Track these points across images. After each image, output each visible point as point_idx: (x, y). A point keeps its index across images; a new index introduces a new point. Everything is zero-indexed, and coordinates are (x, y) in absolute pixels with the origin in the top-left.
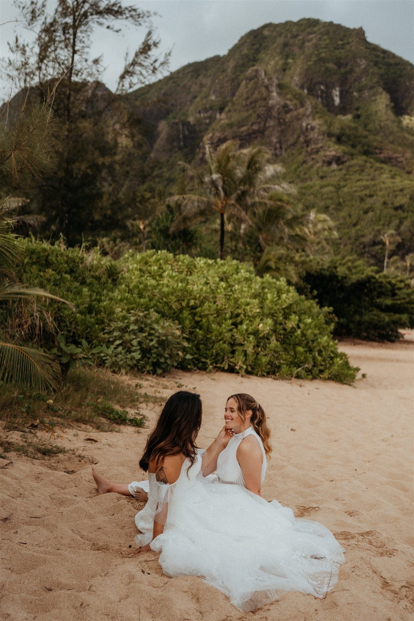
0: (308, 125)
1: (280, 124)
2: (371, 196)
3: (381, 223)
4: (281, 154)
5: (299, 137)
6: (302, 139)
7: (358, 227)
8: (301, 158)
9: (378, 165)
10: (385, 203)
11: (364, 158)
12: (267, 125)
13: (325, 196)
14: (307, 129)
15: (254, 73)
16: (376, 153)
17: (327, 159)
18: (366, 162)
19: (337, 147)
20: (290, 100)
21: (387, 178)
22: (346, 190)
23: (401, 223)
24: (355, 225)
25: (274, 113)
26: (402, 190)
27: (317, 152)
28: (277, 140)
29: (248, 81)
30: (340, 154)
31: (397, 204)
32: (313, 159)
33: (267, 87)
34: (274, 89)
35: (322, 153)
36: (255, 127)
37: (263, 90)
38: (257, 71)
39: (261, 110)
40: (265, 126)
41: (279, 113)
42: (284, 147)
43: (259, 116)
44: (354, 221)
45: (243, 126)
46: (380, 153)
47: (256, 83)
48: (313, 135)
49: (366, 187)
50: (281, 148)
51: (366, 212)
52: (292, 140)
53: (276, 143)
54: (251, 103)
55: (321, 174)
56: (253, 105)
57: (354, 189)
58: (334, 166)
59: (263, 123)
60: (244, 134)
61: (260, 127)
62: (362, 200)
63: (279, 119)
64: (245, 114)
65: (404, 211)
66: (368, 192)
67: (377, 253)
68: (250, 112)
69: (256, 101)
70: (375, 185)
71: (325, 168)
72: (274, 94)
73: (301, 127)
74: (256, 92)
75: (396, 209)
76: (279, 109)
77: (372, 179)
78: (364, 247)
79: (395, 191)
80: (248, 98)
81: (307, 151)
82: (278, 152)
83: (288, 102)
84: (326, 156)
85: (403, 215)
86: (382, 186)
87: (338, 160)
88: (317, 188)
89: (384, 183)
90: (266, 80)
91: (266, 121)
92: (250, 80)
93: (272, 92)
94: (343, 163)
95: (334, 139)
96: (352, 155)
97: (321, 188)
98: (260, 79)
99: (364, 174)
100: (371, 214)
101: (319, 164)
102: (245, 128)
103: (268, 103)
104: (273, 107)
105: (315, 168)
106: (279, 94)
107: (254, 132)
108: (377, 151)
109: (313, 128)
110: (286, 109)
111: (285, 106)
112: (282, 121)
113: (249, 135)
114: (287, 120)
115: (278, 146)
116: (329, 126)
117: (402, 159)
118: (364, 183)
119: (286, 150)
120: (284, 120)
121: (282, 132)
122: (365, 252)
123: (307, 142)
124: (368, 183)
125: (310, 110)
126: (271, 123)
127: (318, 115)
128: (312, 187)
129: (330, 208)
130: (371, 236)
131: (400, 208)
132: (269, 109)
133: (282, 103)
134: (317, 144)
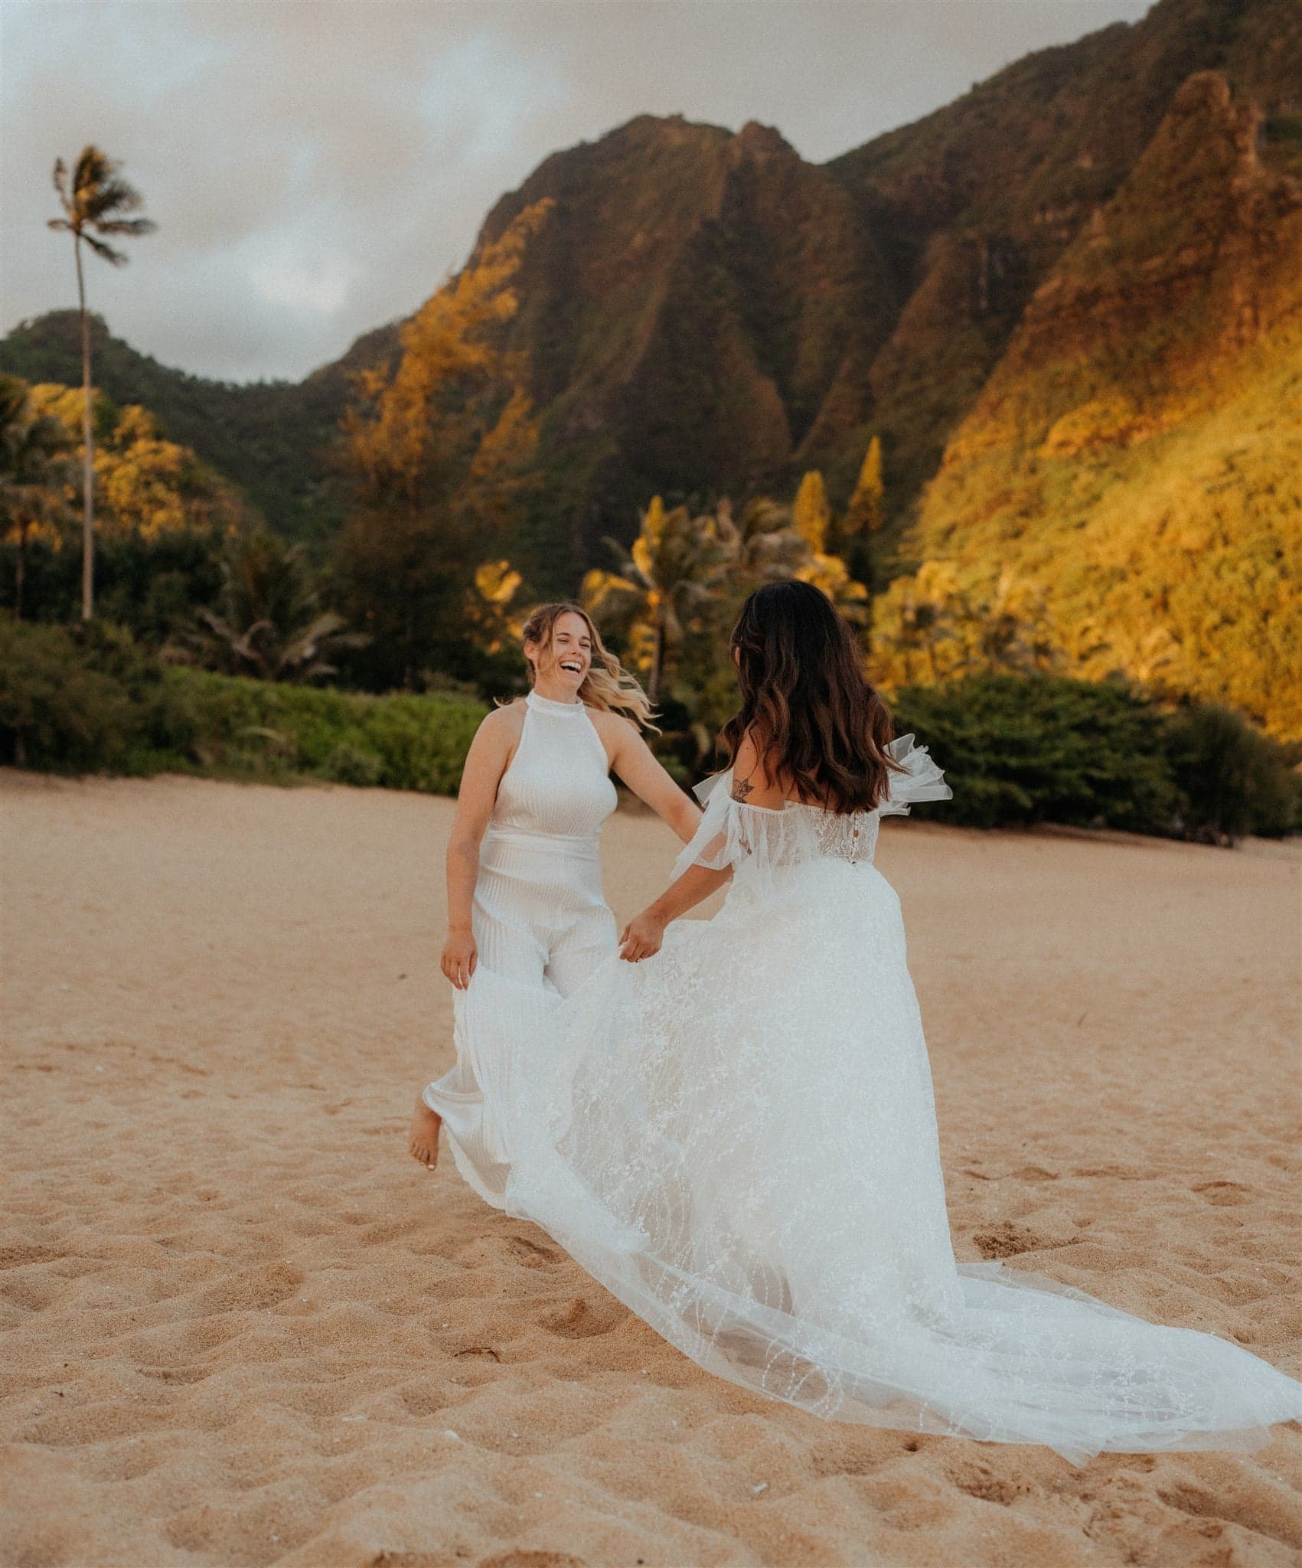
1: (1258, 249)
4: (1253, 341)
12: (1222, 250)
15: (1199, 93)
25: (1245, 216)
28: (1247, 297)
29: (1179, 118)
33: (1231, 136)
34: (1250, 140)
36: (1188, 258)
37: (1221, 145)
38: (1207, 86)
39: (1207, 208)
40: (1214, 255)
41: (1259, 216)
42: (1264, 317)
43: (1200, 225)
45: (1150, 256)
47: (1202, 124)
50: (1256, 321)
52: (1289, 297)
53: (1244, 304)
54: (1182, 186)
56: (1186, 191)
59: (1210, 245)
60: (1154, 278)
61: (1201, 258)
63: (1256, 234)
64: (1160, 220)
68: (1177, 211)
69: (1197, 179)
72: (1251, 158)
74: (1201, 152)
76: (1259, 202)
80: (1174, 170)
82: (1245, 332)
83: (1290, 182)
90: (1232, 115)
91: (1218, 241)
92: (1187, 114)
93: (1244, 150)
98: (1215, 110)
102: (1156, 262)
103: (1230, 184)
104: (1243, 196)
106: (1264, 157)
107: (1183, 273)
110: (1280, 202)
111: (1280, 193)
112: (1264, 238)
113: (1166, 282)
114: (1279, 237)
115: (1248, 313)
119: (1270, 325)
120: (1272, 236)
121: (1262, 272)
126: (1234, 245)
132: (1231, 203)
133: (1271, 184)
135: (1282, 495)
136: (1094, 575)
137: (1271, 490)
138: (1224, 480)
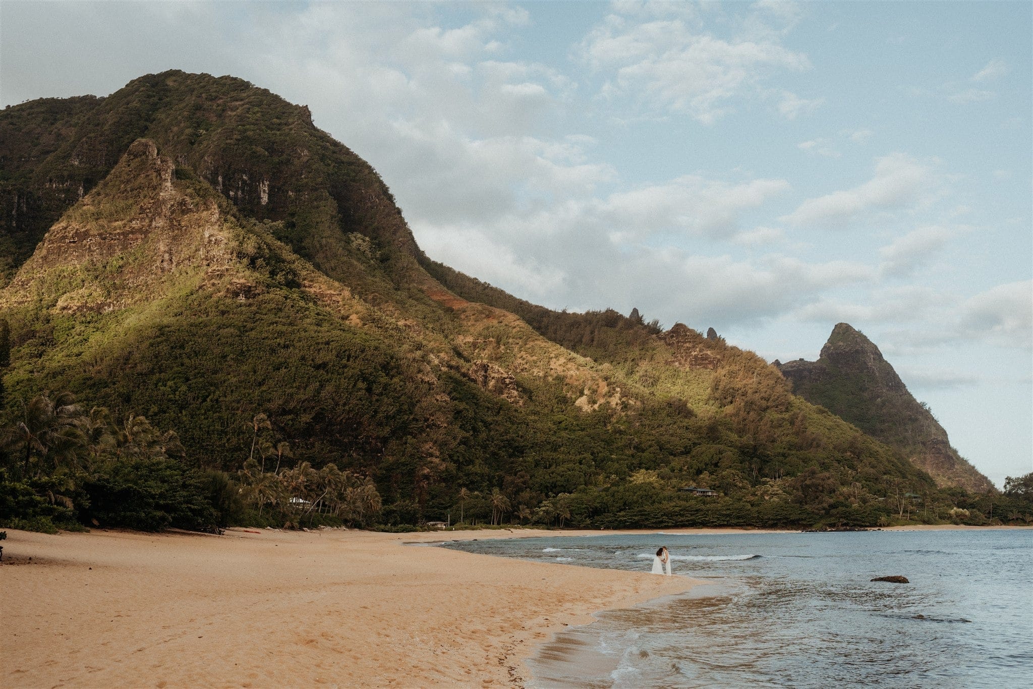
0: (211, 236)
1: (172, 227)
2: (286, 347)
5: (197, 250)
6: (202, 253)
7: (264, 388)
8: (197, 281)
9: (302, 303)
10: (303, 358)
11: (284, 291)
12: (154, 224)
13: (224, 340)
14: (210, 241)
15: (141, 148)
16: (305, 287)
17: (232, 288)
18: (286, 298)
19: (247, 273)
20: (191, 196)
21: (311, 324)
22: (253, 334)
23: (322, 386)
24: (260, 384)
25: (166, 211)
26: (328, 343)
27: (221, 276)
28: (167, 249)
29: (132, 157)
30: (252, 283)
31: (318, 362)
32: (213, 284)
33: (158, 172)
34: (168, 176)
35: (226, 279)
36: (136, 224)
37: (154, 175)
38: (146, 146)
39: (145, 203)
40: (149, 226)
41: (173, 212)
42: (175, 260)
44: (260, 379)
45: (116, 221)
46: (310, 287)
47: (143, 163)
48: (217, 251)
49: (281, 334)
50: (171, 261)
51: (278, 369)
52: (185, 253)
53: (165, 252)
55: (222, 307)
56: (135, 192)
57: (264, 335)
58: (242, 299)
59: (147, 221)
60: (119, 231)
61: (143, 226)
62: (273, 351)
63: (171, 220)
64: (121, 204)
65: (327, 372)
66: (281, 341)
67: (287, 424)
68: (131, 201)
69: (141, 188)
70: (293, 332)
71: (228, 301)
72: (169, 184)
73: (202, 238)
74: (143, 176)
75: (317, 367)
76: (172, 206)
77: (291, 324)
79: (318, 344)
80: (128, 181)
81: (207, 273)
82: (165, 266)
83: (187, 199)
84: (231, 284)
85: (326, 377)
86: (303, 334)
87: (248, 292)
88: (214, 327)
89: (305, 331)
90: (159, 162)
91: (152, 220)
92: (136, 156)
93: (165, 180)
94: (255, 296)
95: (245, 261)
96: (268, 286)
97: (219, 328)
98: (150, 157)
99: (282, 314)
100: (283, 370)
101: (223, 294)
102: (120, 223)
103: (158, 194)
104: (164, 202)
105: (214, 298)
106: (175, 185)
107: (133, 232)
108: (306, 283)
109: (217, 242)
110: (183, 208)
111: (182, 203)
112: (175, 223)
113: (124, 234)
114: (183, 224)
115: (167, 256)
116: (241, 243)
117: (339, 298)
118: (280, 327)
119: (178, 264)
120: (179, 222)
121: (175, 238)
123: (209, 260)
124: (284, 328)
125: (217, 216)
126: (160, 223)
127: (229, 225)
128: (206, 326)
129: (228, 358)
130: (281, 402)
131: (324, 366)
132: (158, 204)
133: (179, 198)
134: (222, 265)
135: (187, 350)
136: (89, 382)
137: (182, 347)
138: (159, 340)
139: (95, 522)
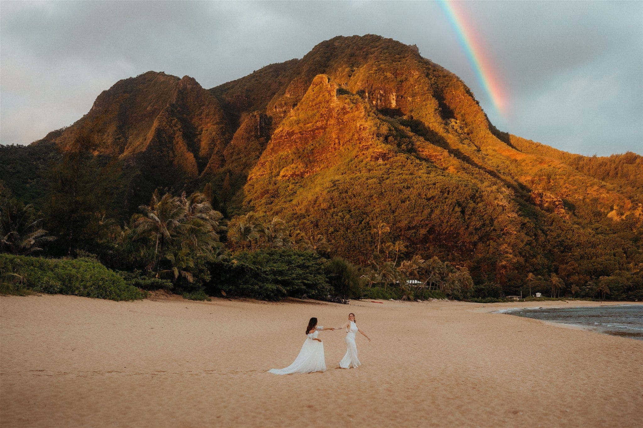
0: (361, 125)
1: (339, 123)
2: (408, 188)
3: (416, 210)
4: (339, 149)
5: (353, 135)
6: (356, 136)
7: (396, 214)
8: (354, 153)
9: (418, 161)
10: (419, 194)
11: (406, 155)
12: (329, 123)
13: (370, 187)
14: (360, 129)
15: (319, 80)
16: (419, 151)
17: (374, 155)
18: (408, 158)
19: (383, 145)
20: (348, 104)
21: (424, 173)
22: (388, 181)
23: (432, 211)
24: (394, 212)
25: (335, 114)
26: (434, 184)
27: (367, 149)
28: (336, 136)
29: (315, 86)
30: (386, 151)
31: (429, 196)
32: (363, 154)
33: (329, 92)
34: (334, 93)
35: (371, 150)
36: (319, 124)
37: (327, 94)
38: (322, 78)
39: (323, 111)
40: (326, 124)
41: (339, 114)
42: (341, 143)
43: (322, 115)
44: (393, 208)
45: (308, 123)
46: (422, 151)
47: (321, 88)
48: (365, 134)
49: (405, 180)
50: (339, 143)
51: (403, 202)
52: (348, 137)
53: (336, 138)
54: (316, 104)
55: (368, 167)
56: (317, 106)
57: (395, 182)
58: (380, 161)
59: (325, 121)
60: (310, 129)
61: (323, 125)
62: (400, 191)
63: (338, 119)
64: (310, 113)
65: (435, 202)
66: (405, 185)
68: (315, 111)
69: (321, 103)
70: (412, 179)
71: (373, 163)
72: (335, 98)
73: (356, 127)
74: (321, 95)
75: (428, 199)
76: (338, 111)
77: (411, 174)
78: (401, 231)
79: (428, 185)
80: (314, 100)
81: (359, 148)
82: (336, 146)
83: (346, 106)
84: (374, 153)
85: (434, 205)
86: (419, 179)
87: (384, 156)
88: (364, 179)
89: (420, 177)
90: (329, 86)
91: (327, 120)
92: (317, 85)
93: (333, 96)
94: (388, 159)
95: (382, 138)
96: (396, 152)
97: (367, 179)
98: (325, 84)
99: (405, 169)
100: (407, 202)
101: (369, 159)
102: (310, 125)
103: (329, 105)
104: (333, 109)
105: (364, 162)
106: (339, 98)
107: (318, 129)
108: (420, 149)
109: (364, 129)
110: (344, 111)
111: (344, 108)
112: (340, 121)
113: (313, 131)
114: (344, 121)
115: (337, 141)
116: (378, 128)
117: (441, 157)
118: (404, 176)
119: (343, 145)
120: (342, 119)
121: (341, 130)
122: (401, 235)
123: (360, 140)
124: (407, 177)
125: (363, 113)
126: (332, 122)
127: (371, 118)
128: (359, 179)
129: (374, 197)
131: (433, 197)
132: (330, 111)
133: (341, 106)
134: (368, 142)
135: (350, 194)
136: (295, 216)
137: (346, 192)
138: (333, 189)
139: (224, 294)
